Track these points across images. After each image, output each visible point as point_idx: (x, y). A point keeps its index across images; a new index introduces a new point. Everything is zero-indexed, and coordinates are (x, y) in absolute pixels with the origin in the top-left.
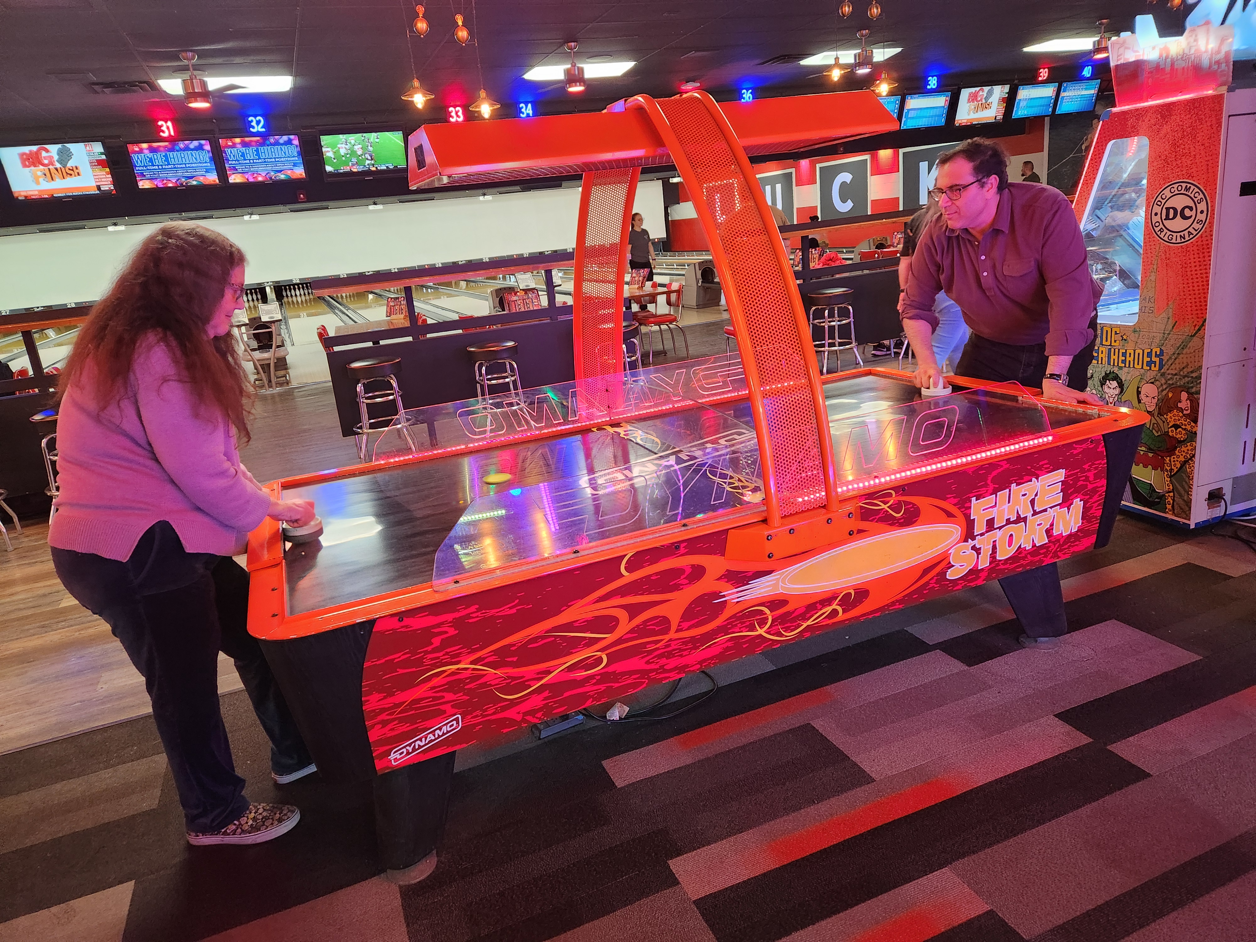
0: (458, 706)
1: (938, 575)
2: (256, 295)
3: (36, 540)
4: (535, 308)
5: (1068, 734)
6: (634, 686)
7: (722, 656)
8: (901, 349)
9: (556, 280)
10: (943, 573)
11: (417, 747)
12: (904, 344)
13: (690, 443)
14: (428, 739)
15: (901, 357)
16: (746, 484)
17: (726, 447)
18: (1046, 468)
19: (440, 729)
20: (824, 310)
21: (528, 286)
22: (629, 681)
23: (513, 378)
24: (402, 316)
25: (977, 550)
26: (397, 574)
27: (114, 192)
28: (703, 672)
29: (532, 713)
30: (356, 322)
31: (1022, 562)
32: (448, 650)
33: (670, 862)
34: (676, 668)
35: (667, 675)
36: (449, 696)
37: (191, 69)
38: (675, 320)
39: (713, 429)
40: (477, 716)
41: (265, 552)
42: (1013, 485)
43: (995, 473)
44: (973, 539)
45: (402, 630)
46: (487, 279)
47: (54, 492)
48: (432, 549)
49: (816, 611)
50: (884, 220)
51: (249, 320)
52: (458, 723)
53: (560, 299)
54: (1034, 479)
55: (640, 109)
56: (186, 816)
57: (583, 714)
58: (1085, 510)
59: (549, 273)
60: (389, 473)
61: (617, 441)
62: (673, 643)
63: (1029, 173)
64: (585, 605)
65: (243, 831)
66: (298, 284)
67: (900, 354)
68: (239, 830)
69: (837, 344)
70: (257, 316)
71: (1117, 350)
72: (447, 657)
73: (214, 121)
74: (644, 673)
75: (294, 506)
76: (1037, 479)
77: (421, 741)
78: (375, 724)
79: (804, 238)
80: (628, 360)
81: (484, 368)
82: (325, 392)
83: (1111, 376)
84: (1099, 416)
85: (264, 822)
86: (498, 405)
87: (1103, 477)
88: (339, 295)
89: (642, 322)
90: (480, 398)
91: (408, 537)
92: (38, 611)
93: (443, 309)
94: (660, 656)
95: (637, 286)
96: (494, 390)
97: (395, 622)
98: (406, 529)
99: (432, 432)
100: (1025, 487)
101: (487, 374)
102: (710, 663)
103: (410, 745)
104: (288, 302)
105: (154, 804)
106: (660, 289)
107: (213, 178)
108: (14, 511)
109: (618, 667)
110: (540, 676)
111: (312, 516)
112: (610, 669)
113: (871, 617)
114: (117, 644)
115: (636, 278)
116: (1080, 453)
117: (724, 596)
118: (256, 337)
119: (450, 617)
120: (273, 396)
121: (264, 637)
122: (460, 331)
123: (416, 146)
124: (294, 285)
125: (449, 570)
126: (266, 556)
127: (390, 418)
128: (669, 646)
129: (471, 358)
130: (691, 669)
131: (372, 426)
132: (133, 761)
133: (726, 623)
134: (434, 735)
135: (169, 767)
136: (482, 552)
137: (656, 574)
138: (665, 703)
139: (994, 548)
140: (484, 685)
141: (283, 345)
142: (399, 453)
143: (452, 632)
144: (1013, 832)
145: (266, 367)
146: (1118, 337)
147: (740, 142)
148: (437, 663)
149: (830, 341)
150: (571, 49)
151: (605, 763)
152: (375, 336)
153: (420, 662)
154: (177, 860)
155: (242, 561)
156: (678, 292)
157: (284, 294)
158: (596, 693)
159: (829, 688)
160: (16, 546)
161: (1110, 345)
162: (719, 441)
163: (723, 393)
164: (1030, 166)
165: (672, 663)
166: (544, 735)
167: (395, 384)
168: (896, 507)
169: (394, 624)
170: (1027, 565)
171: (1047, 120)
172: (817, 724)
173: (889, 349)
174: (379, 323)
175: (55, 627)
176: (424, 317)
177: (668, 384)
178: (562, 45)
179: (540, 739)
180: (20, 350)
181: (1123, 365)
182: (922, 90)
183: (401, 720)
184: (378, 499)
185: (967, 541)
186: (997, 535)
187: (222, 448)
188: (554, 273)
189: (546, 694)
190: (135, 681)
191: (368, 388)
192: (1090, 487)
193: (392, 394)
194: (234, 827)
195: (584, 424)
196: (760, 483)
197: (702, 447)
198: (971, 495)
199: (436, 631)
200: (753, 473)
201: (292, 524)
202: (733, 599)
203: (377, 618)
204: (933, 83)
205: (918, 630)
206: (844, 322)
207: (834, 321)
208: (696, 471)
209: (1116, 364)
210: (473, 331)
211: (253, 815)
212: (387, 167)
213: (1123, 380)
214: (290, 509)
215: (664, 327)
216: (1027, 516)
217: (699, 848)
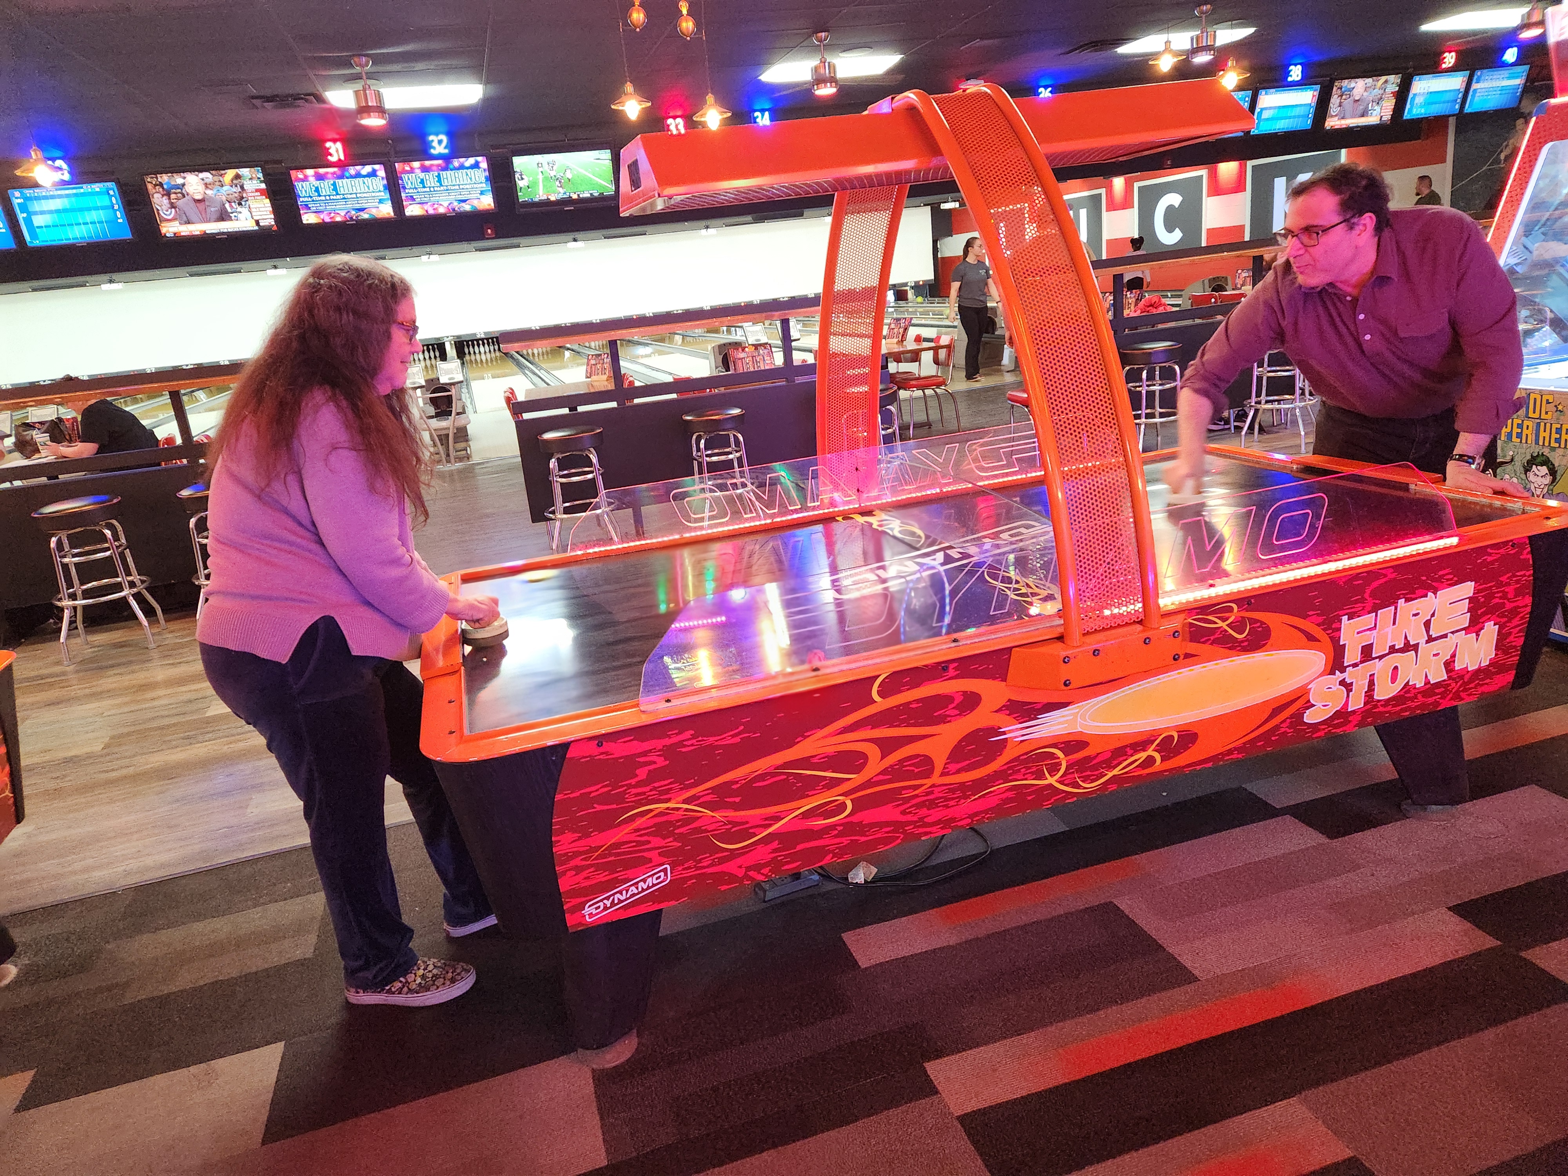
0: (667, 854)
1: (1291, 717)
2: (434, 351)
3: (183, 636)
4: (767, 368)
5: (1466, 933)
6: (886, 841)
7: (1000, 810)
8: (1245, 422)
9: (794, 333)
10: (1299, 715)
11: (616, 901)
12: (1247, 417)
13: (963, 537)
14: (630, 893)
15: (1243, 433)
16: (1037, 590)
17: (1012, 543)
18: (1448, 580)
19: (644, 881)
20: (1142, 370)
21: (759, 340)
22: (879, 835)
23: (738, 455)
24: (605, 377)
25: (1347, 686)
26: (596, 689)
27: (275, 228)
28: (972, 829)
29: (758, 868)
30: (548, 384)
31: (1409, 704)
32: (656, 785)
33: (926, 1065)
34: (939, 822)
35: (928, 830)
36: (656, 841)
37: (364, 77)
38: (943, 383)
39: (992, 520)
40: (689, 868)
41: (440, 657)
42: (1401, 601)
43: (1375, 584)
44: (1343, 670)
45: (601, 757)
46: (708, 332)
47: (203, 581)
48: (639, 659)
49: (1125, 757)
50: (1226, 253)
51: (426, 381)
52: (666, 875)
53: (798, 357)
54: (1430, 594)
55: (911, 109)
56: (346, 968)
57: (819, 874)
58: (1502, 638)
59: (785, 323)
60: (587, 566)
61: (869, 533)
62: (936, 790)
63: (1426, 191)
64: (826, 737)
65: (410, 991)
66: (482, 340)
67: (1242, 428)
68: (405, 989)
69: (1157, 414)
70: (434, 376)
71: (1548, 425)
72: (654, 792)
73: (390, 141)
74: (898, 826)
75: (476, 603)
76: (1435, 594)
77: (622, 894)
78: (566, 871)
79: (1118, 278)
80: (883, 432)
81: (703, 441)
82: (510, 469)
83: (1539, 460)
84: (1524, 512)
85: (434, 981)
86: (722, 487)
87: (1528, 593)
88: (530, 351)
89: (901, 385)
90: (697, 476)
91: (609, 644)
92: (181, 719)
93: (653, 369)
94: (919, 806)
95: (895, 340)
96: (713, 467)
97: (592, 747)
98: (607, 635)
99: (638, 520)
100: (1417, 605)
101: (706, 449)
102: (984, 817)
103: (608, 898)
104: (471, 361)
105: (309, 954)
106: (926, 345)
107: (386, 210)
108: (156, 601)
109: (868, 816)
110: (767, 822)
111: (495, 615)
112: (855, 819)
113: (1198, 768)
114: (272, 760)
115: (896, 330)
116: (1496, 560)
117: (1004, 733)
118: (433, 401)
119: (659, 744)
120: (451, 474)
121: (438, 759)
122: (674, 396)
123: (630, 162)
124: (477, 340)
125: (658, 685)
126: (441, 662)
127: (588, 501)
128: (932, 792)
129: (687, 429)
130: (959, 824)
131: (567, 511)
132: (285, 899)
133: (1005, 767)
134: (637, 888)
135: (327, 908)
136: (696, 667)
137: (917, 701)
138: (923, 866)
139: (1371, 683)
140: (698, 830)
141: (464, 412)
142: (598, 543)
143: (661, 762)
144: (1386, 1058)
145: (443, 438)
146: (1551, 407)
147: (1042, 149)
148: (642, 799)
149: (1149, 411)
150: (820, 41)
151: (845, 936)
152: (572, 401)
153: (620, 799)
154: (333, 1020)
155: (414, 667)
156: (949, 347)
157: (466, 350)
158: (837, 848)
159: (1141, 859)
160: (159, 643)
161: (1540, 418)
162: (1001, 536)
163: (1007, 475)
164: (1427, 181)
165: (936, 814)
166: (770, 895)
167: (594, 459)
168: (1239, 626)
169: (592, 749)
170: (1417, 707)
171: (1452, 121)
172: (1124, 904)
173: (1227, 422)
174: (576, 385)
175: (200, 738)
176: (631, 379)
177: (934, 461)
178: (810, 36)
179: (765, 902)
180: (166, 415)
181: (1557, 445)
182: (1279, 82)
183: (598, 867)
184: (572, 598)
185: (1334, 674)
186: (1377, 667)
187: (396, 530)
188: (792, 323)
189: (775, 845)
190: (290, 805)
191: (563, 465)
192: (1509, 606)
193: (592, 472)
194: (400, 985)
195: (826, 511)
196: (1055, 590)
197: (978, 542)
198: (1341, 613)
199: (642, 760)
200: (1046, 577)
201: (472, 624)
202: (1016, 737)
203: (572, 742)
204: (1296, 73)
205: (1261, 788)
206: (1168, 386)
207: (1154, 385)
208: (971, 573)
209: (1547, 444)
210: (691, 395)
211: (421, 972)
212: (591, 194)
213: (1556, 465)
214: (472, 607)
215: (929, 392)
216: (1418, 644)
217: (964, 1050)
